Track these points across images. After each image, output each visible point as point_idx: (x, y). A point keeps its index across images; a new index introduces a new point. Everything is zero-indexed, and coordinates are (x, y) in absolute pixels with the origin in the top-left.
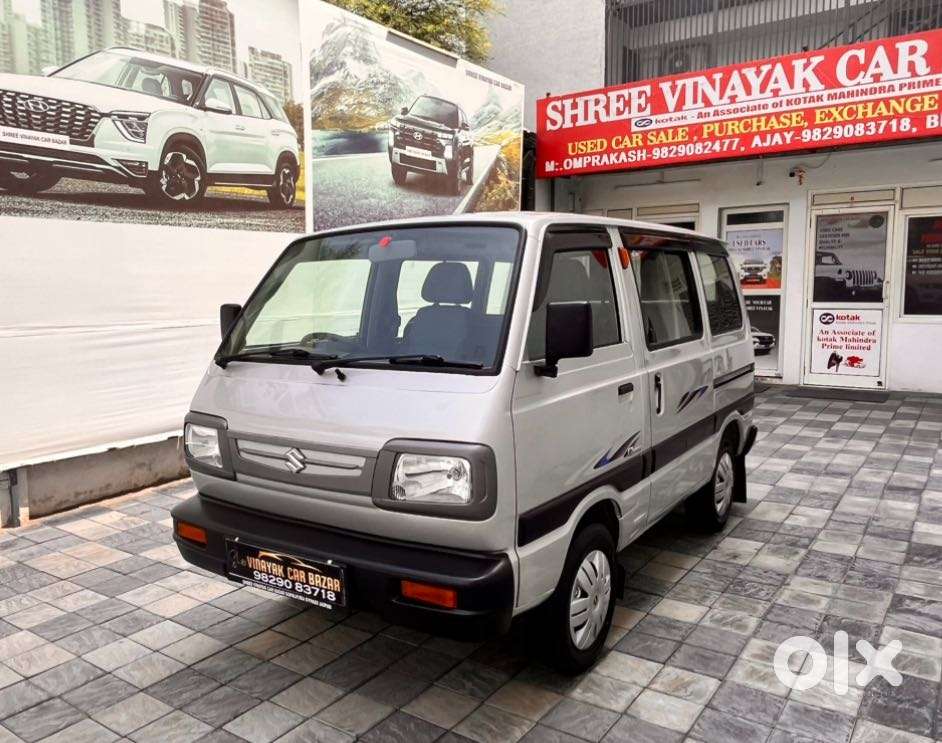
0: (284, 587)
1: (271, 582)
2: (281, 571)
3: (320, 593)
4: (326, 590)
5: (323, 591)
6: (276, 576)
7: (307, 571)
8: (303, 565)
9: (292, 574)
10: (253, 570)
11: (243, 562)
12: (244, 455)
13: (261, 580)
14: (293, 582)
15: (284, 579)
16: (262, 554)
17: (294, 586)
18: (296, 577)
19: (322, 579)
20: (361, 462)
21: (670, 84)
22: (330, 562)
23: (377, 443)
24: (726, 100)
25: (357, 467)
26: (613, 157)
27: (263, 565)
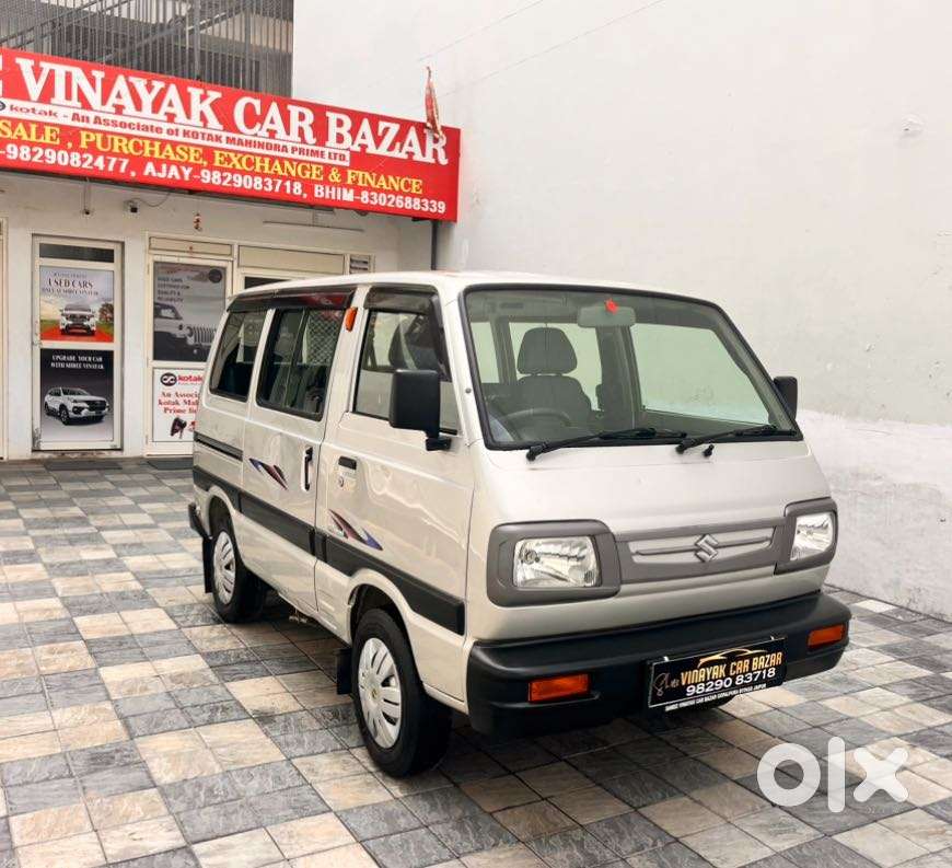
7: (751, 657)
16: (703, 661)
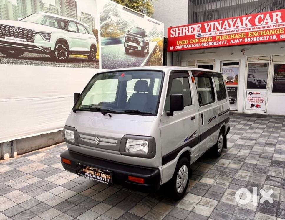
0: (94, 177)
1: (90, 176)
2: (93, 173)
3: (104, 179)
4: (106, 179)
5: (105, 179)
6: (92, 175)
8: (100, 171)
9: (96, 174)
10: (85, 172)
11: (82, 170)
12: (81, 139)
13: (87, 175)
14: (97, 176)
15: (94, 175)
17: (97, 177)
18: (97, 175)
19: (105, 176)
20: (116, 141)
21: (207, 24)
22: (107, 170)
23: (121, 136)
24: (223, 29)
25: (115, 143)
26: (190, 46)
27: (88, 171)
